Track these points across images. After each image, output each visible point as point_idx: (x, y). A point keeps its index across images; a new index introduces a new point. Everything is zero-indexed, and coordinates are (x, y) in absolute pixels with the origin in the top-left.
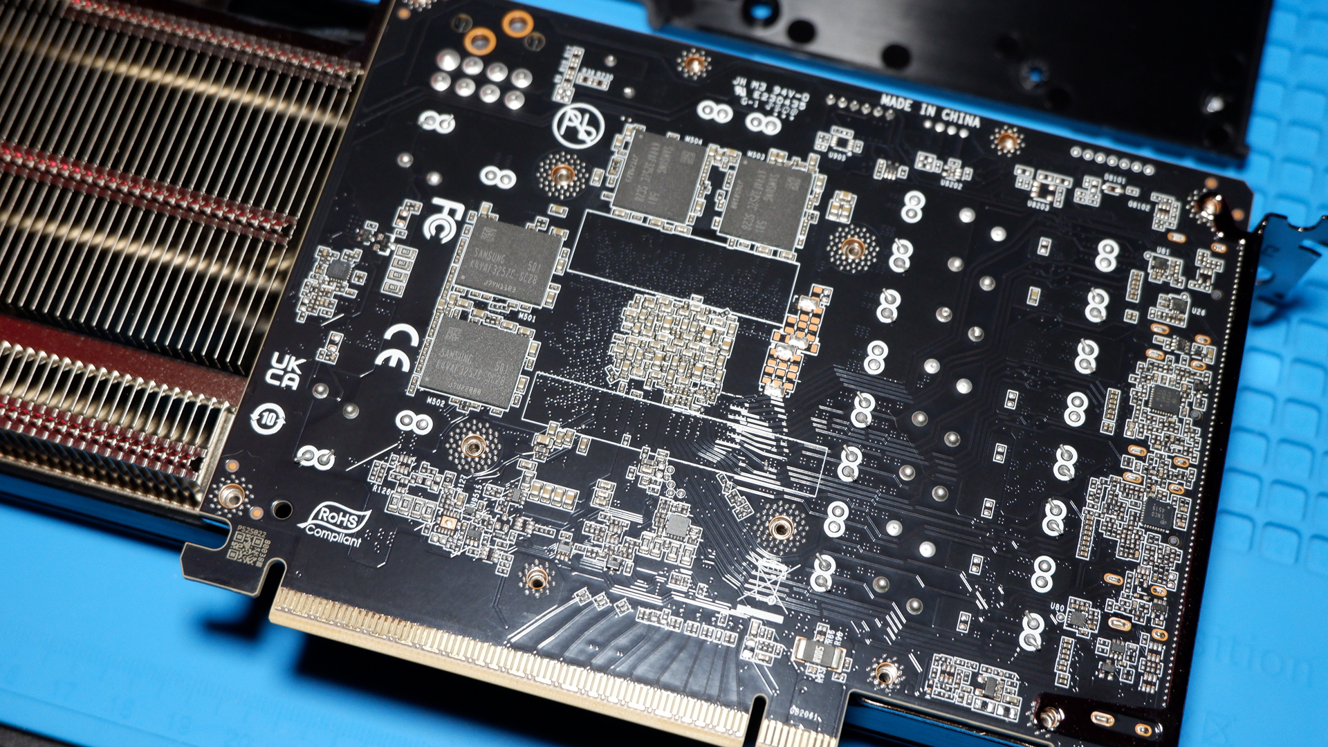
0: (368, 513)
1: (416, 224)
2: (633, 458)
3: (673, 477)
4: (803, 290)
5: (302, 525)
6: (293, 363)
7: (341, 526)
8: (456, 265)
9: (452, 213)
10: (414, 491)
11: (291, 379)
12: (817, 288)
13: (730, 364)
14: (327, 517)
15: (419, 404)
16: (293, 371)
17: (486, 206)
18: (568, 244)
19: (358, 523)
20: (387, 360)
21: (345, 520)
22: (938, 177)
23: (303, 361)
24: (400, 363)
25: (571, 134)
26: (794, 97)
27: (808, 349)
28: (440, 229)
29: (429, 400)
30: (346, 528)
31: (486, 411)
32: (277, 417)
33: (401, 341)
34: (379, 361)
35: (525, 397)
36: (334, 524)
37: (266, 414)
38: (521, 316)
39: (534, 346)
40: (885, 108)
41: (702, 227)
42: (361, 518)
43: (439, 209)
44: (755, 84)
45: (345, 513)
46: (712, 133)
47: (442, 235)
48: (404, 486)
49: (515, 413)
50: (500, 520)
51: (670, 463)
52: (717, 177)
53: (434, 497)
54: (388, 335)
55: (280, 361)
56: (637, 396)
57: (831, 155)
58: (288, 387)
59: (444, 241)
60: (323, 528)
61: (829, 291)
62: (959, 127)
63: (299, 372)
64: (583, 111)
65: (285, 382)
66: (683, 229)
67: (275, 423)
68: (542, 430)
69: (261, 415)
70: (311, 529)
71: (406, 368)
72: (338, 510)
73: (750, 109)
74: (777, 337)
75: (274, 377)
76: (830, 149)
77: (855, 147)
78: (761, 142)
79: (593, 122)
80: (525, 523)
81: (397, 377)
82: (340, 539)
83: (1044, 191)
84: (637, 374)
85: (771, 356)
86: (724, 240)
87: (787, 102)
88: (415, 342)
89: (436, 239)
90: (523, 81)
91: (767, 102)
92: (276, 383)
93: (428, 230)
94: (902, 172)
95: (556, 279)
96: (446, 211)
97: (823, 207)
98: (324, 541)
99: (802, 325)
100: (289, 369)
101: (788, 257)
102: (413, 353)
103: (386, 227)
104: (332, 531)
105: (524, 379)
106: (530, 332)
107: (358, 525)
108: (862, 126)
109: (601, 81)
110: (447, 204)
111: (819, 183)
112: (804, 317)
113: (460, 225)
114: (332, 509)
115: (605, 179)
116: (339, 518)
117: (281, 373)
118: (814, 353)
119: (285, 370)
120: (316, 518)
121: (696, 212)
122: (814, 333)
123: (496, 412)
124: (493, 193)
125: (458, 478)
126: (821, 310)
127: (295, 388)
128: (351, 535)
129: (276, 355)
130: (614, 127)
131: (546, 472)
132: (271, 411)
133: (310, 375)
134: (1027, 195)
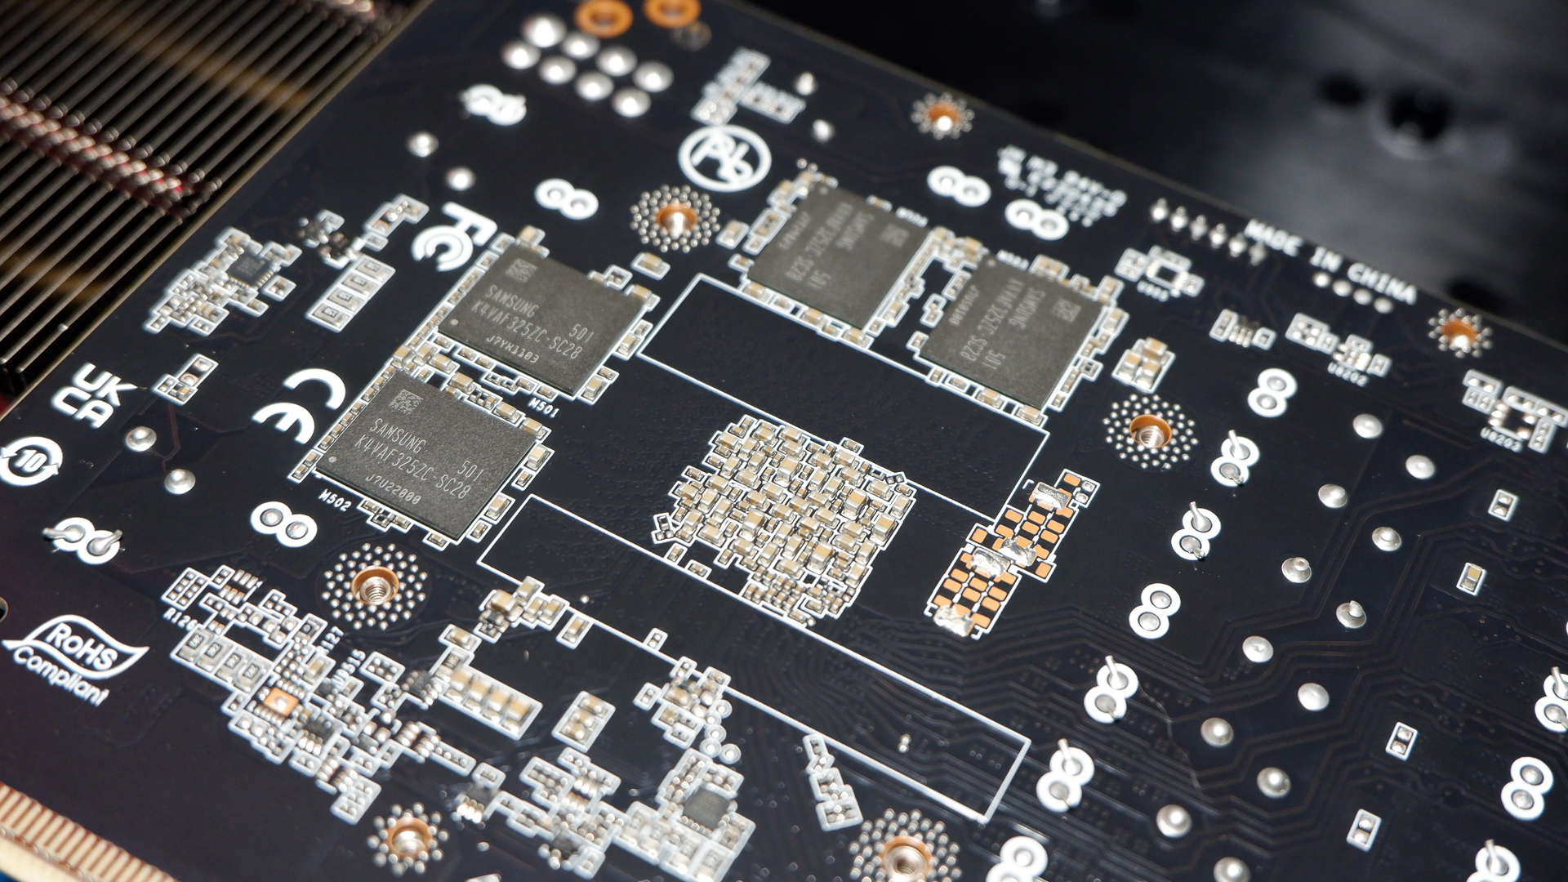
0: (139, 652)
1: (406, 234)
2: (660, 673)
3: (725, 723)
4: (1046, 473)
5: (9, 644)
6: (111, 386)
7: (81, 662)
8: (447, 304)
9: (472, 231)
10: (237, 634)
11: (97, 410)
12: (1071, 476)
13: (882, 562)
14: (62, 642)
15: (303, 499)
16: (106, 399)
17: (532, 236)
18: (653, 317)
19: (115, 664)
20: (278, 417)
21: (94, 653)
22: (1327, 359)
23: (130, 387)
24: (296, 427)
25: (710, 167)
26: (1099, 195)
27: (1033, 568)
28: (442, 249)
29: (324, 495)
30: (91, 667)
31: (418, 533)
32: (46, 463)
33: (312, 396)
34: (261, 416)
35: (495, 529)
36: (72, 657)
37: (29, 453)
38: (533, 403)
39: (539, 454)
40: (1251, 242)
41: (893, 341)
42: (122, 657)
43: (451, 221)
44: (1036, 163)
45: (98, 641)
46: (946, 213)
47: (443, 258)
48: (222, 621)
49: (470, 550)
50: (377, 720)
51: (726, 696)
52: (936, 277)
53: (271, 653)
54: (293, 381)
55: (91, 378)
56: (699, 572)
57: (1142, 287)
58: (87, 422)
59: (442, 267)
60: (46, 657)
61: (1092, 486)
62: (1376, 295)
63: (116, 401)
64: (738, 141)
65: (86, 412)
66: (862, 341)
67: (39, 471)
68: (511, 589)
69: (20, 453)
70: (24, 655)
71: (303, 438)
72: (85, 634)
73: (1019, 195)
74: (980, 536)
75: (70, 400)
76: (1144, 278)
77: (1188, 284)
78: (1028, 244)
79: (752, 158)
80: (422, 735)
81: (287, 447)
82: (71, 684)
83: (1514, 420)
84: (712, 535)
85: (961, 566)
86: (926, 370)
87: (1086, 199)
88: (334, 402)
89: (431, 262)
90: (655, 79)
91: (1050, 192)
92: (70, 410)
93: (423, 247)
94: (1263, 338)
95: (614, 363)
96: (463, 226)
97: (1110, 358)
98: (40, 680)
99: (1030, 528)
100: (101, 394)
101: (1031, 418)
102: (324, 418)
103: (353, 229)
104: (61, 666)
105: (501, 498)
106: (542, 431)
108: (1203, 258)
109: (784, 108)
110: (469, 217)
111: (1111, 323)
112: (1036, 517)
113: (478, 251)
114: (77, 630)
115: (745, 239)
116: (83, 648)
117: (85, 397)
118: (1044, 574)
119: (93, 395)
120: (42, 637)
121: (887, 316)
122: (1047, 546)
123: (437, 541)
124: (551, 221)
125: (327, 631)
126: (1071, 512)
127: (97, 424)
128: (93, 682)
129: (89, 368)
130: (783, 171)
131: (486, 659)
132: (40, 450)
133: (132, 411)
134: (1482, 420)
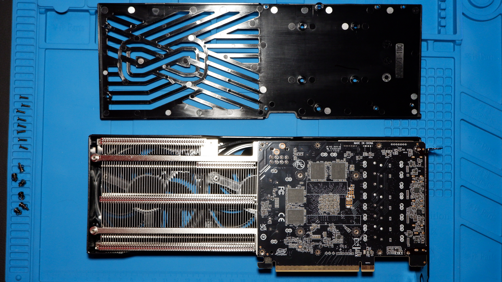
0: (286, 249)
1: (277, 193)
2: (328, 226)
3: (336, 228)
4: (349, 186)
5: (276, 254)
6: (264, 225)
7: (282, 252)
8: (287, 199)
9: (283, 189)
10: (293, 243)
11: (265, 229)
12: (351, 185)
13: (340, 204)
15: (288, 227)
16: (265, 227)
17: (288, 186)
18: (305, 189)
20: (280, 220)
22: (368, 157)
23: (266, 225)
24: (283, 220)
25: (299, 167)
26: (338, 147)
27: (353, 198)
28: (281, 192)
29: (290, 226)
30: (283, 252)
31: (300, 225)
32: (265, 236)
33: (281, 216)
34: (279, 221)
35: (306, 220)
36: (281, 252)
37: (263, 236)
38: (301, 205)
39: (305, 211)
40: (355, 145)
41: (328, 179)
42: (285, 250)
43: (280, 189)
44: (330, 147)
45: (282, 250)
46: (325, 159)
47: (282, 194)
48: (290, 242)
49: (305, 224)
50: (309, 244)
51: (335, 225)
52: (328, 168)
53: (296, 243)
54: (279, 216)
55: (262, 226)
56: (325, 215)
57: (348, 158)
58: (265, 230)
59: (283, 195)
60: (279, 254)
61: (354, 185)
62: (369, 145)
63: (266, 227)
64: (300, 161)
65: (264, 229)
66: (325, 180)
67: (265, 237)
68: (311, 226)
69: (262, 237)
70: (277, 254)
71: (284, 221)
72: (281, 250)
73: (330, 152)
74: (347, 197)
75: (262, 229)
76: (347, 156)
77: (352, 155)
78: (334, 159)
79: (303, 163)
80: (313, 243)
81: (283, 223)
82: (283, 255)
83: (388, 154)
84: (324, 210)
85: (347, 201)
86: (333, 180)
87: (337, 149)
88: (284, 216)
89: (281, 194)
90: (287, 158)
91: (333, 150)
92: (263, 230)
93: (279, 193)
94: (361, 157)
95: (305, 196)
96: (281, 189)
97: (349, 169)
98: (280, 256)
99: (351, 193)
100: (264, 227)
101: (345, 180)
102: (284, 218)
103: (272, 195)
104: (281, 254)
105: (305, 217)
106: (304, 208)
107: (285, 251)
108: (352, 150)
109: (302, 154)
110: (281, 187)
111: (347, 164)
112: (351, 192)
113: (285, 191)
114: (280, 250)
115: (308, 174)
116: (282, 251)
117: (263, 228)
118: (354, 198)
119: (263, 227)
120: (278, 252)
121: (326, 176)
122: (353, 194)
123: (302, 225)
124: (289, 183)
125: (299, 238)
126: (353, 189)
127: (266, 230)
128: (285, 254)
130: (307, 163)
131: (314, 233)
132: (263, 235)
133: (268, 226)
134: (384, 156)
